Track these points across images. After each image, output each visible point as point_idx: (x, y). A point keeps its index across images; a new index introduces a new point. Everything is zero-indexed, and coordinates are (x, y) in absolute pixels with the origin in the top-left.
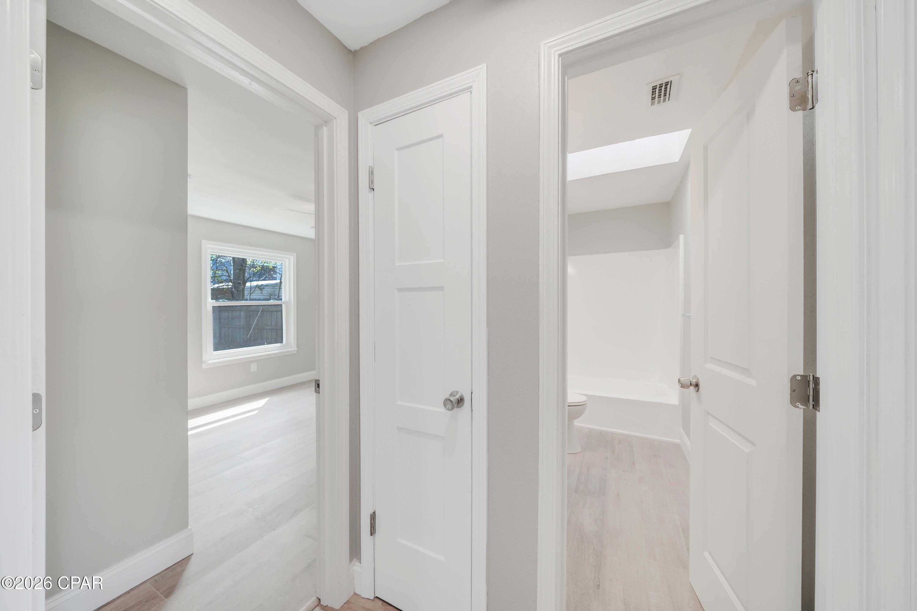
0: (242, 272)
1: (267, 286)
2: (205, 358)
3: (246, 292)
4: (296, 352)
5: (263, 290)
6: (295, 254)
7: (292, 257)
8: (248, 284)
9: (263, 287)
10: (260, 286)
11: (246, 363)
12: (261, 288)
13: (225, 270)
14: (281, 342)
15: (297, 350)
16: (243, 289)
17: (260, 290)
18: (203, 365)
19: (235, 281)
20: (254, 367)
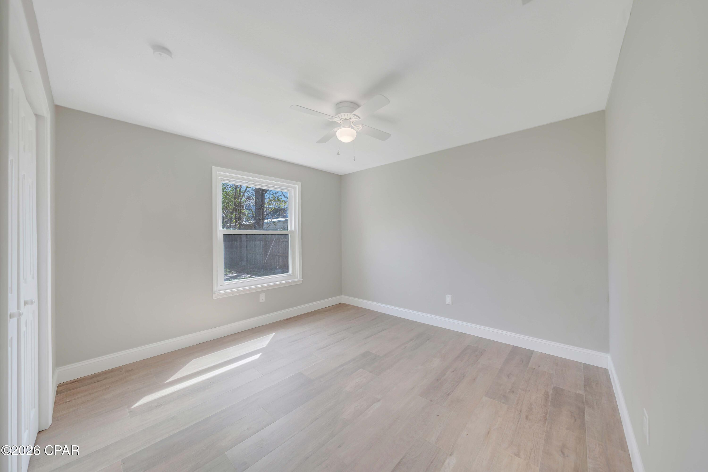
0: (261, 211)
1: (279, 222)
2: (215, 288)
3: (265, 227)
4: (301, 282)
5: (277, 225)
6: (300, 183)
7: (297, 186)
8: (266, 221)
9: (276, 223)
10: (275, 222)
11: (255, 294)
12: (275, 223)
13: (250, 210)
14: (288, 272)
15: (302, 281)
16: (263, 224)
17: (275, 225)
18: (214, 296)
19: (257, 218)
20: (262, 298)
